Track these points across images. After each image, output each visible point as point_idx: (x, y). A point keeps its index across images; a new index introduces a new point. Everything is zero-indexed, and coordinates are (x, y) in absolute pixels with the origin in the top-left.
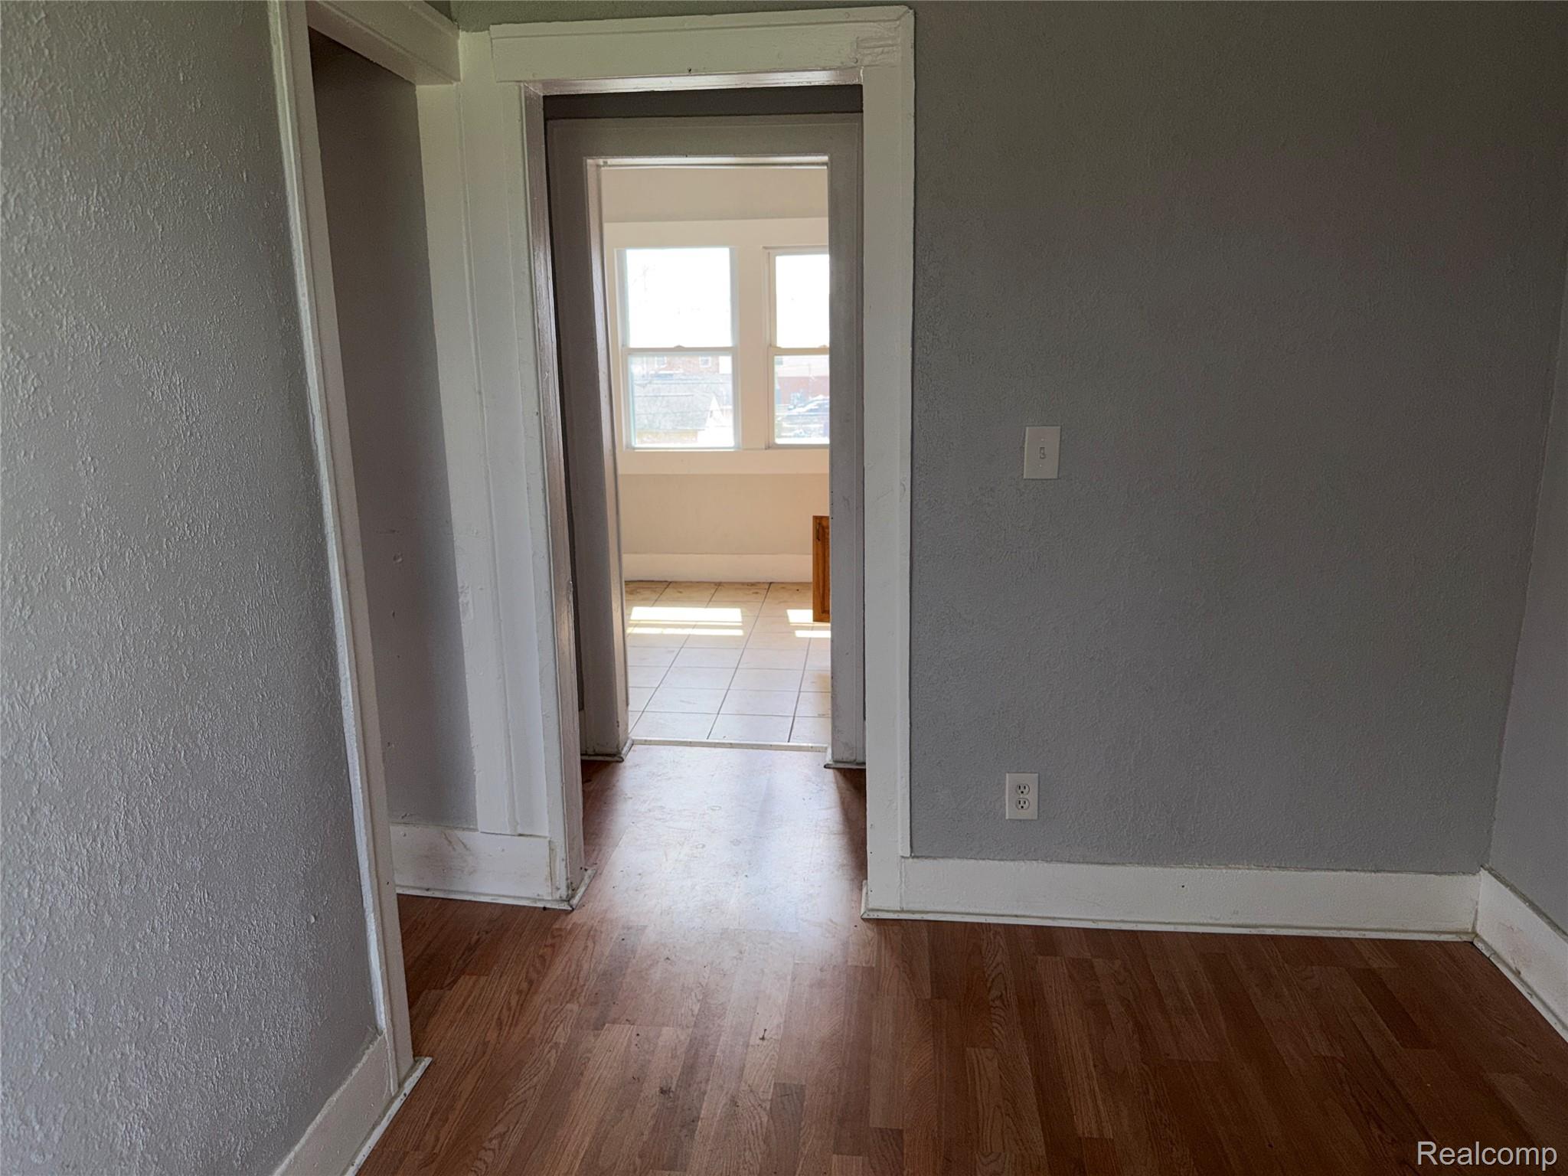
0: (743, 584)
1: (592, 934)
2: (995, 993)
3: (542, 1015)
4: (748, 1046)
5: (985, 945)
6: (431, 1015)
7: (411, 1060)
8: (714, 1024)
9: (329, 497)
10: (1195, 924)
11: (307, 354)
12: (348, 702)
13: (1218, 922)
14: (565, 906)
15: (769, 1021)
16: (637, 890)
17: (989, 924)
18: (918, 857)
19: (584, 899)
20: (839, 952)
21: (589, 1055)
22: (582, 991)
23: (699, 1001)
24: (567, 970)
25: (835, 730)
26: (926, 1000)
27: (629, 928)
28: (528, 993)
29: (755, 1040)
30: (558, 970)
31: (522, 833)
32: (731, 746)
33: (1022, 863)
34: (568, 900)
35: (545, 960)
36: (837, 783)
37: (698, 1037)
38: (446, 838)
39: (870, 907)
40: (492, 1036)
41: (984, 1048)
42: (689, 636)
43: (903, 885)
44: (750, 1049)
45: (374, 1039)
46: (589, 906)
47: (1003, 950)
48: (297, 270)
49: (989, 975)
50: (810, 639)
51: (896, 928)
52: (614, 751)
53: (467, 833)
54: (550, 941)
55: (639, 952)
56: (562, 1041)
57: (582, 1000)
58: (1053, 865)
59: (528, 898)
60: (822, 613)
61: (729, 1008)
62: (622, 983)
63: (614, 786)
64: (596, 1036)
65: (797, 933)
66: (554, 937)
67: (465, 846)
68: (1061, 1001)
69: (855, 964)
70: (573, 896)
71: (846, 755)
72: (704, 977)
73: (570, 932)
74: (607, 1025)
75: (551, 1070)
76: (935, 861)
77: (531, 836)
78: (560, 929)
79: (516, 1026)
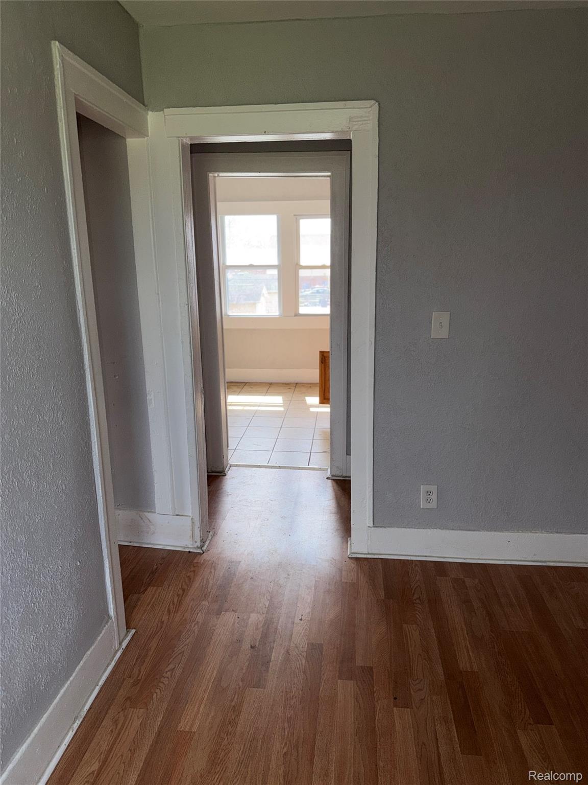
0: (283, 384)
1: (213, 566)
2: (416, 596)
3: (190, 607)
4: (293, 623)
5: (410, 571)
6: (134, 607)
7: (126, 631)
8: (276, 612)
9: (87, 350)
10: (515, 560)
11: (76, 279)
12: (96, 453)
13: (526, 559)
14: (199, 551)
15: (304, 610)
16: (235, 543)
17: (412, 560)
18: (376, 527)
19: (209, 547)
20: (337, 574)
21: (214, 628)
22: (210, 595)
23: (268, 600)
24: (202, 583)
25: (332, 460)
26: (382, 600)
27: (232, 562)
28: (182, 596)
29: (297, 620)
30: (196, 584)
31: (178, 514)
32: (280, 467)
33: (429, 530)
34: (201, 548)
35: (191, 579)
36: (333, 486)
37: (268, 619)
38: (140, 516)
39: (352, 551)
40: (165, 618)
41: (412, 624)
42: (257, 410)
43: (369, 541)
44: (295, 625)
45: (108, 621)
46: (211, 551)
47: (419, 574)
48: (71, 236)
49: (413, 587)
50: (317, 412)
51: (366, 562)
52: (221, 470)
53: (149, 514)
54: (192, 569)
55: (237, 574)
56: (200, 621)
57: (210, 599)
58: (444, 531)
59: (181, 547)
60: (324, 399)
61: (283, 604)
62: (229, 591)
63: (222, 488)
64: (218, 618)
65: (316, 565)
66: (194, 567)
67: (149, 521)
68: (449, 600)
69: (346, 581)
70: (203, 546)
71: (338, 473)
72: (271, 588)
73: (202, 565)
74: (223, 613)
75: (196, 635)
76: (385, 529)
77: (182, 515)
78: (197, 563)
79: (177, 613)
